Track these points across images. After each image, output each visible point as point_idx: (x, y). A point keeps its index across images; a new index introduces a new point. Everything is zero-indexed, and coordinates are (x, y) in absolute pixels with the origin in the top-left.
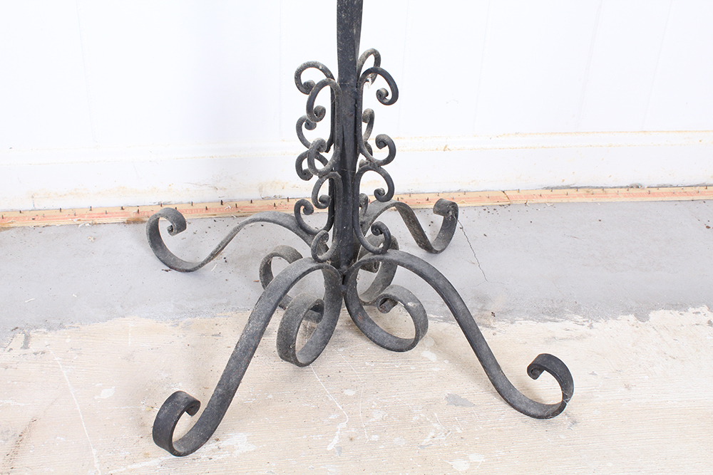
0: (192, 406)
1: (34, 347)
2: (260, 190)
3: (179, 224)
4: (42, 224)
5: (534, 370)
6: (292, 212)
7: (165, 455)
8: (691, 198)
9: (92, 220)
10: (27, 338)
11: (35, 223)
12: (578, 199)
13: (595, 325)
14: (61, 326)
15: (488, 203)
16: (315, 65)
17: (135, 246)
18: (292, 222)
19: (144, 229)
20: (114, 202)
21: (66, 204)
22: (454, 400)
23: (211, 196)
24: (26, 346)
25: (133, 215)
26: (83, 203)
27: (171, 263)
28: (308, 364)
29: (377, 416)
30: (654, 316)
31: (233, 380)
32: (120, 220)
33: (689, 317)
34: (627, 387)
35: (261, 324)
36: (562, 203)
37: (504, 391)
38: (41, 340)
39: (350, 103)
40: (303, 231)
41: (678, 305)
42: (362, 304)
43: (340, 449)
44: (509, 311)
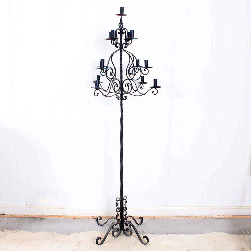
0: (101, 238)
1: (80, 233)
2: (114, 215)
3: (101, 219)
4: (80, 218)
5: (144, 237)
6: (116, 217)
7: (97, 245)
8: (187, 218)
9: (88, 218)
10: (79, 232)
11: (79, 218)
12: (167, 218)
13: (159, 235)
14: (84, 231)
15: (151, 218)
16: (118, 198)
17: (94, 222)
18: (116, 218)
19: (96, 220)
20: (91, 215)
21: (84, 215)
22: (135, 242)
23: (106, 215)
24: (79, 233)
25: (94, 218)
26: (86, 215)
27: (99, 224)
28: (116, 237)
29: (124, 243)
30: (169, 235)
31: (106, 237)
32: (92, 218)
33: (175, 235)
34: (159, 242)
35: (110, 230)
36: (164, 219)
37: (141, 241)
38: (81, 233)
39: (122, 203)
40: (117, 219)
41: (174, 233)
42: (125, 230)
43: (118, 246)
44: (147, 233)
